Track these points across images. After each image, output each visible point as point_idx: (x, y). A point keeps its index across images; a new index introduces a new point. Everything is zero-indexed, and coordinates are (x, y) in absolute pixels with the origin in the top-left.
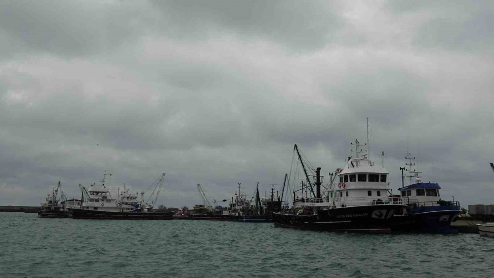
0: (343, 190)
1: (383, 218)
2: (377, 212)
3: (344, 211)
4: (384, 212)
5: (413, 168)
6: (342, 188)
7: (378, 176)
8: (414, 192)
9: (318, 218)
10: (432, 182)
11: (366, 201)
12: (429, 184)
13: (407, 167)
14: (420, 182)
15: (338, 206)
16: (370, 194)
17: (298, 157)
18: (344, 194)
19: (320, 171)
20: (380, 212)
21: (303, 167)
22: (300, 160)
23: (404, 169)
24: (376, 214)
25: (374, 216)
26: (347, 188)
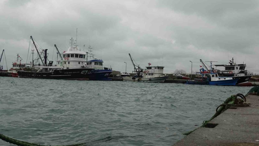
0: (66, 61)
1: (85, 74)
2: (84, 71)
3: (68, 70)
4: (87, 71)
5: (91, 52)
6: (66, 60)
7: (78, 55)
8: (93, 63)
9: (53, 73)
10: (100, 60)
11: (78, 66)
12: (99, 60)
13: (89, 52)
14: (96, 59)
15: (65, 68)
16: (79, 63)
17: (32, 43)
18: (67, 63)
19: (47, 51)
20: (85, 71)
21: (36, 48)
22: (34, 44)
23: (88, 53)
24: (83, 72)
25: (82, 73)
26: (69, 60)
